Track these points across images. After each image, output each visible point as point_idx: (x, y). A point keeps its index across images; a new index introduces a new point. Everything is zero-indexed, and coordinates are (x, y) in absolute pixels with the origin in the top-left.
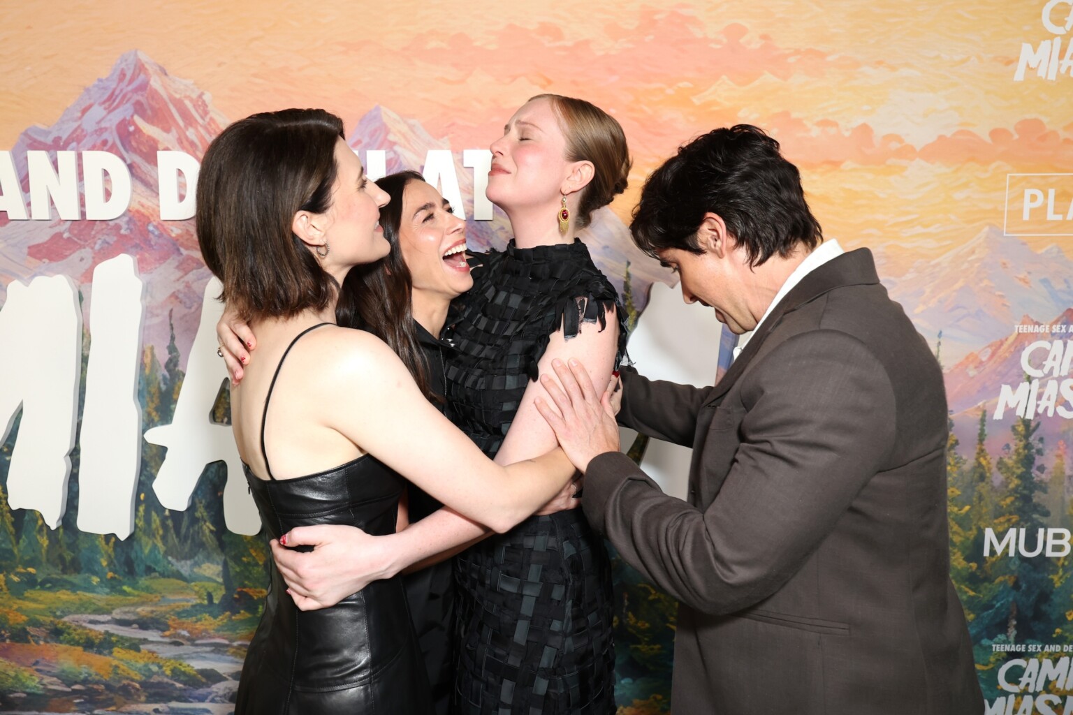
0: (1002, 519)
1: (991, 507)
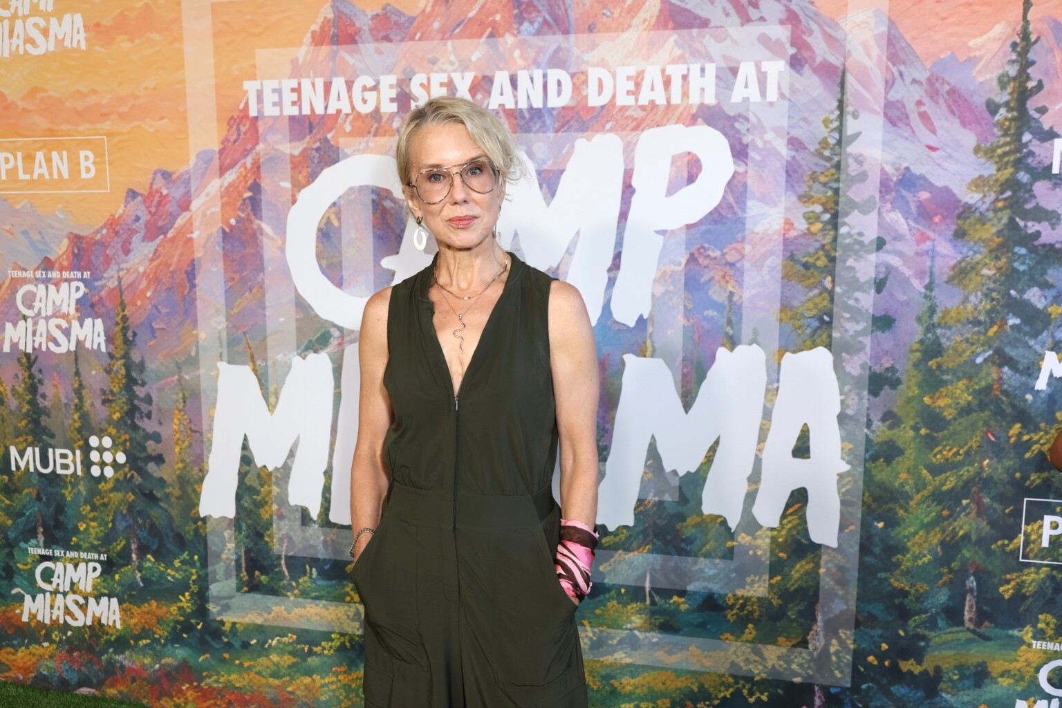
0: (21, 439)
1: (11, 428)
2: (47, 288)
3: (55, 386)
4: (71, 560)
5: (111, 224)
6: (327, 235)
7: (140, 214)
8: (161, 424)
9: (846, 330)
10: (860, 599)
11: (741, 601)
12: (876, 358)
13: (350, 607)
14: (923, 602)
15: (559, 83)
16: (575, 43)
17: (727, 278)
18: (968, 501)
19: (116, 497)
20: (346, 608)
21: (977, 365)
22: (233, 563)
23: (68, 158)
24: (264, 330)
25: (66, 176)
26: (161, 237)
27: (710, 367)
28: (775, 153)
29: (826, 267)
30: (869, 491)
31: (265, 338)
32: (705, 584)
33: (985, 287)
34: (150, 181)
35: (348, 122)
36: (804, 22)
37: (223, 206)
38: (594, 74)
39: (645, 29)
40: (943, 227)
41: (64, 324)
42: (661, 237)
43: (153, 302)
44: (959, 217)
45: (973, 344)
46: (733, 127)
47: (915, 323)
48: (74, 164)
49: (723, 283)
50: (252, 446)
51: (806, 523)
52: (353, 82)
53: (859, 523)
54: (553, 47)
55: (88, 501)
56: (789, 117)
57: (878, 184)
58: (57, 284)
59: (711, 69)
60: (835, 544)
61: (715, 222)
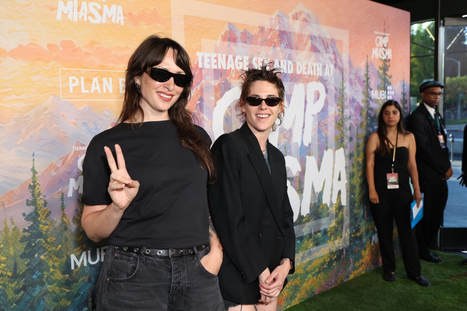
6: (227, 119)
9: (345, 142)
11: (331, 229)
12: (350, 149)
15: (290, 65)
16: (293, 52)
17: (325, 129)
23: (112, 82)
25: (111, 91)
27: (323, 157)
28: (332, 91)
29: (342, 124)
30: (350, 187)
32: (324, 227)
35: (234, 73)
36: (336, 54)
38: (298, 63)
39: (308, 51)
40: (359, 113)
42: (313, 117)
44: (361, 110)
46: (325, 84)
48: (116, 85)
51: (341, 200)
52: (235, 57)
53: (349, 197)
54: (289, 53)
56: (335, 81)
57: (349, 101)
59: (321, 65)
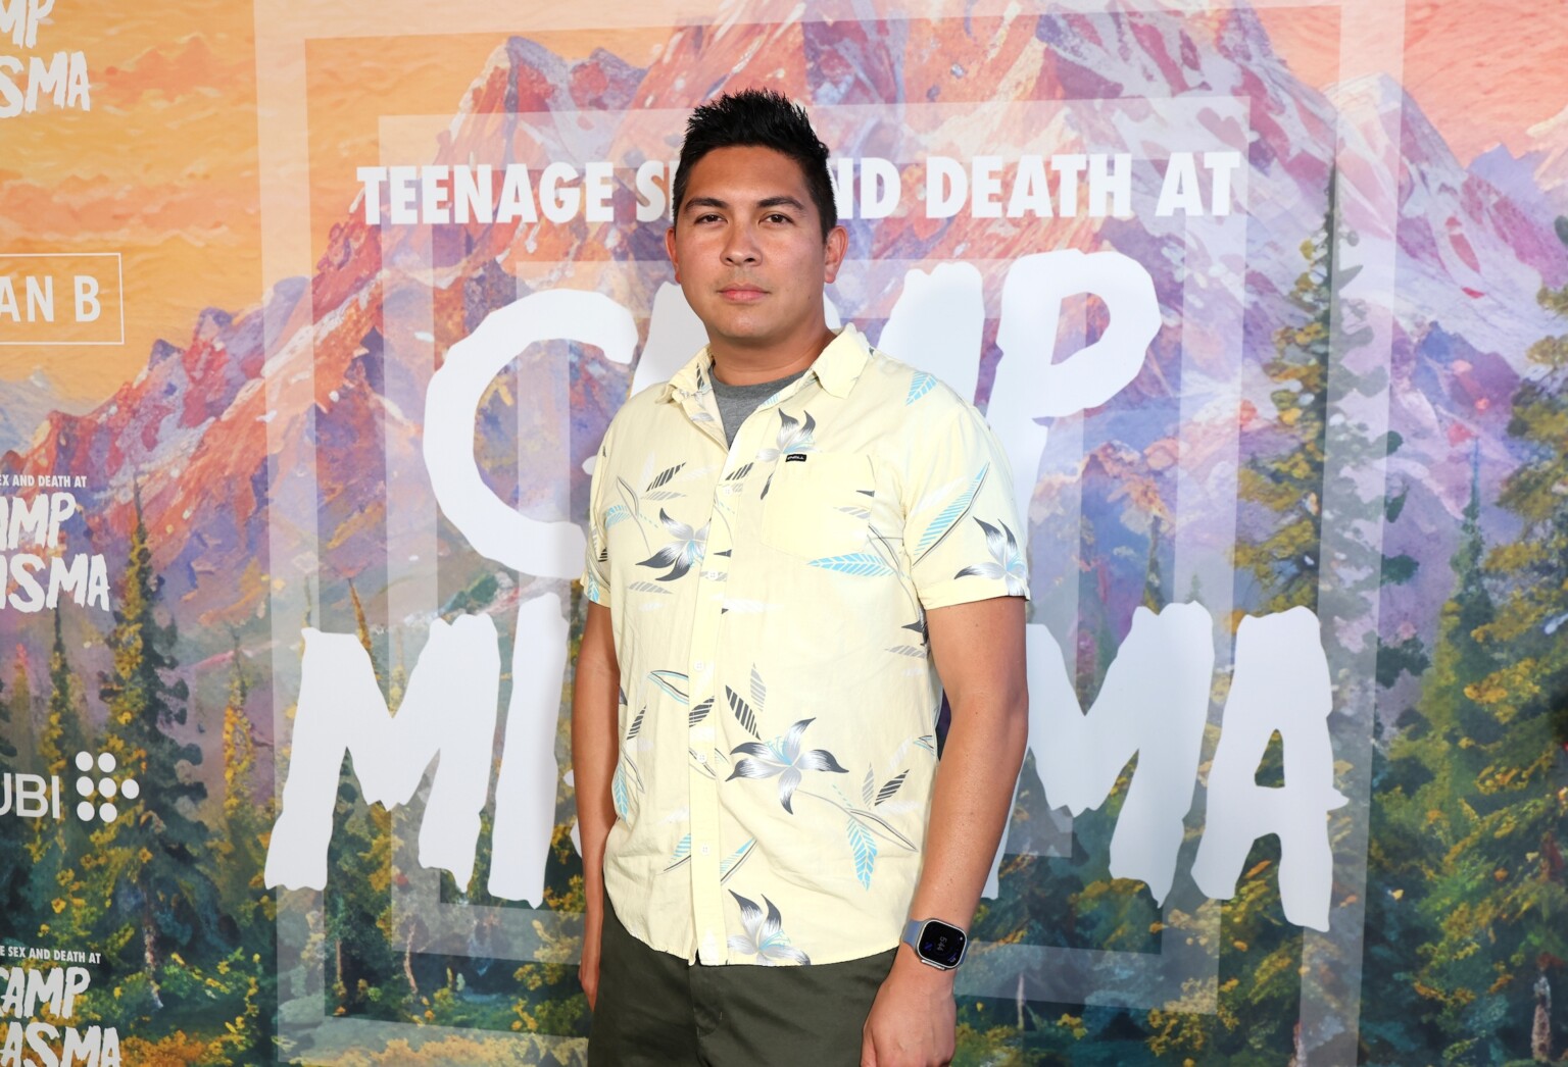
2: (10, 503)
3: (19, 667)
4: (38, 963)
5: (126, 398)
6: (493, 419)
7: (175, 382)
8: (201, 731)
9: (1340, 580)
10: (1365, 1015)
11: (1173, 1022)
12: (1388, 624)
13: (520, 1039)
14: (1465, 1020)
15: (880, 180)
16: (906, 118)
17: (1150, 495)
18: (1536, 854)
19: (120, 855)
20: (514, 1040)
21: (1547, 636)
22: (321, 966)
23: (55, 288)
24: (384, 575)
25: (49, 316)
26: (211, 420)
27: (1122, 639)
28: (1224, 296)
29: (1307, 478)
30: (1379, 839)
31: (384, 589)
32: (1114, 994)
33: (1559, 513)
34: (194, 327)
35: (531, 237)
36: (1270, 91)
37: (318, 370)
38: (936, 167)
39: (1018, 98)
40: (1492, 417)
41: (38, 564)
42: (1044, 429)
43: (194, 527)
44: (1516, 401)
45: (1540, 603)
46: (1159, 255)
47: (1450, 571)
48: (65, 297)
49: (1144, 503)
50: (358, 768)
51: (1278, 892)
52: (540, 172)
53: (1362, 892)
54: (871, 123)
55: (71, 862)
56: (1249, 241)
57: (1389, 348)
58: (28, 497)
59: (1124, 162)
60: (1323, 926)
61: (1131, 405)
